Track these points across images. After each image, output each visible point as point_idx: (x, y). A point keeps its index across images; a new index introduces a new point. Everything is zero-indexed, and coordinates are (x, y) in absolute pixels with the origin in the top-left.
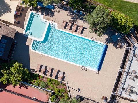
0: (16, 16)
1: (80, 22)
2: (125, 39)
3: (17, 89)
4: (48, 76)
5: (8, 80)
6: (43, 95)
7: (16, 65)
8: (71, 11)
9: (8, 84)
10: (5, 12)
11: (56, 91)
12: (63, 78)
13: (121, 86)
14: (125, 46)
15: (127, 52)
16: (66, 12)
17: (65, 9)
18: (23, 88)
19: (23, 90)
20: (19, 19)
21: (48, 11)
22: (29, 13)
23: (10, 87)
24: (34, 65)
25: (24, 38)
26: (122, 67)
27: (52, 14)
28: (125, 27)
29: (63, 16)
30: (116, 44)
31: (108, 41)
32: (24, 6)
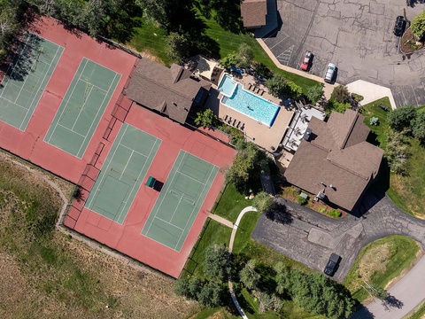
0: (213, 75)
1: (262, 86)
2: (294, 104)
3: (207, 130)
4: (232, 123)
5: (201, 122)
6: (226, 138)
7: (209, 111)
8: (256, 77)
9: (199, 126)
10: (205, 70)
11: (236, 136)
12: (242, 128)
13: (286, 139)
14: (294, 109)
15: (294, 114)
16: (252, 77)
17: (252, 75)
18: (211, 130)
19: (211, 132)
20: (214, 77)
21: (237, 74)
22: (223, 74)
23: (201, 128)
24: (221, 115)
25: (217, 93)
26: (289, 125)
27: (241, 77)
28: (296, 93)
29: (250, 79)
30: (287, 107)
31: (281, 104)
32: (220, 67)
